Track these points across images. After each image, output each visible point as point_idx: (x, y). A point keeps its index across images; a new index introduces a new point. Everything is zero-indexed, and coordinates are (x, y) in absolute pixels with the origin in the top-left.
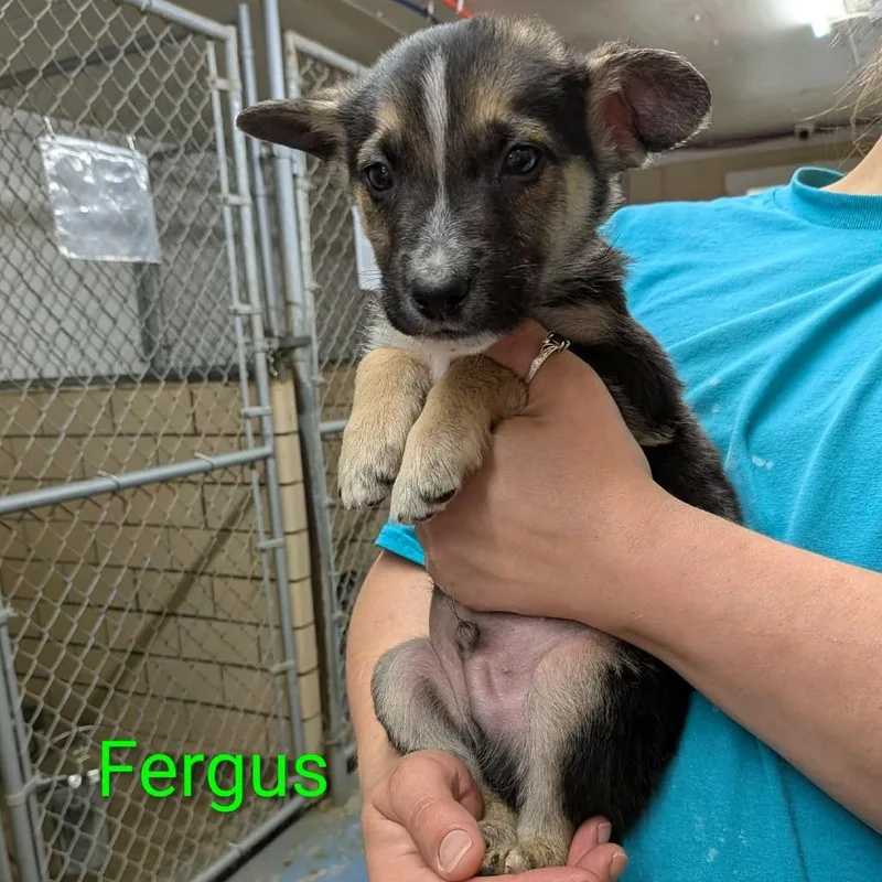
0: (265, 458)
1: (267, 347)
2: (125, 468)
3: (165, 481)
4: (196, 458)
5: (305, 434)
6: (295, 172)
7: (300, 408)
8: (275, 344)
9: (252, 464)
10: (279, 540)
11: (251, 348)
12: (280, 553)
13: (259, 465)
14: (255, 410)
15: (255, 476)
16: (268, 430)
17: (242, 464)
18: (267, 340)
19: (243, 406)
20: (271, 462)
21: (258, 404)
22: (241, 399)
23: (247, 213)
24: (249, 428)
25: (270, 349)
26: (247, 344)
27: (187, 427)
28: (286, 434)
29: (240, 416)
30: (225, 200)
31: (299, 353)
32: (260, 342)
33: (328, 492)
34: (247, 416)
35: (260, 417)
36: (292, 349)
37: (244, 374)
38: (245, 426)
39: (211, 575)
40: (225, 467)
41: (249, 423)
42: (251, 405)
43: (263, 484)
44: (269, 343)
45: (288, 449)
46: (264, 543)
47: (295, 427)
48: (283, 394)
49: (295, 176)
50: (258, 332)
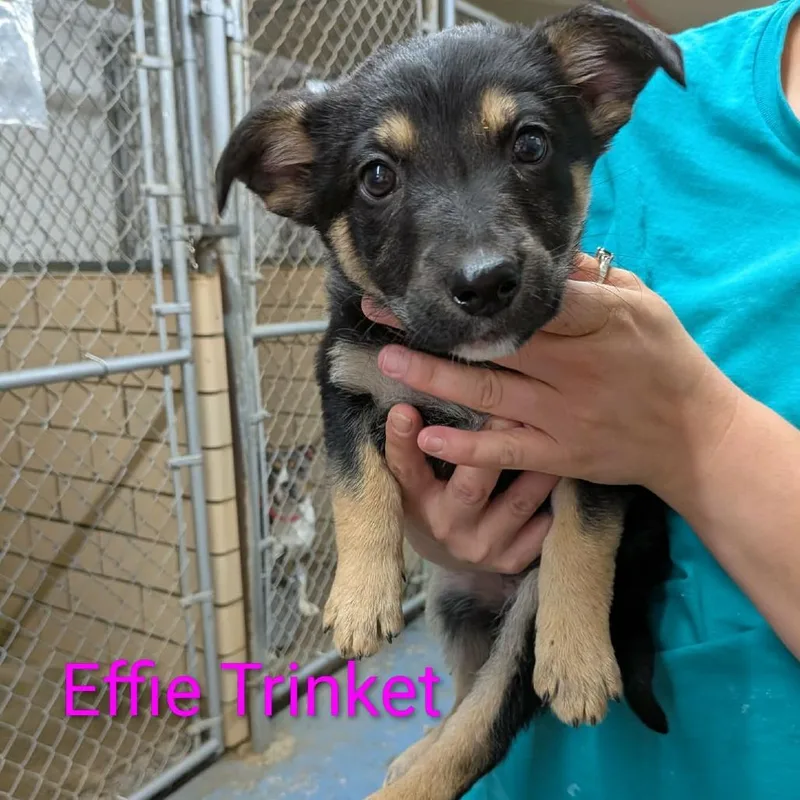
0: (181, 362)
1: (186, 234)
2: (22, 363)
3: (76, 379)
4: (88, 359)
5: (231, 337)
6: (230, 33)
7: (226, 307)
8: (198, 232)
9: (164, 368)
10: (196, 456)
11: (167, 235)
12: (197, 471)
13: (175, 369)
14: (171, 307)
15: (169, 383)
16: (186, 329)
17: (153, 367)
18: (187, 226)
19: (155, 302)
20: (188, 368)
21: (175, 300)
22: (152, 293)
23: (167, 77)
24: (162, 327)
25: (191, 237)
26: (163, 230)
27: (105, 320)
28: (211, 336)
29: (151, 313)
30: (139, 61)
31: (225, 243)
32: (179, 229)
33: (263, 403)
34: (159, 314)
35: (177, 315)
36: (218, 238)
37: (157, 265)
38: (157, 323)
39: (133, 489)
40: (128, 371)
41: (162, 322)
42: (166, 300)
43: (179, 392)
44: (190, 230)
45: (212, 353)
46: (177, 459)
47: (221, 330)
48: (208, 290)
49: (229, 40)
50: (177, 216)
